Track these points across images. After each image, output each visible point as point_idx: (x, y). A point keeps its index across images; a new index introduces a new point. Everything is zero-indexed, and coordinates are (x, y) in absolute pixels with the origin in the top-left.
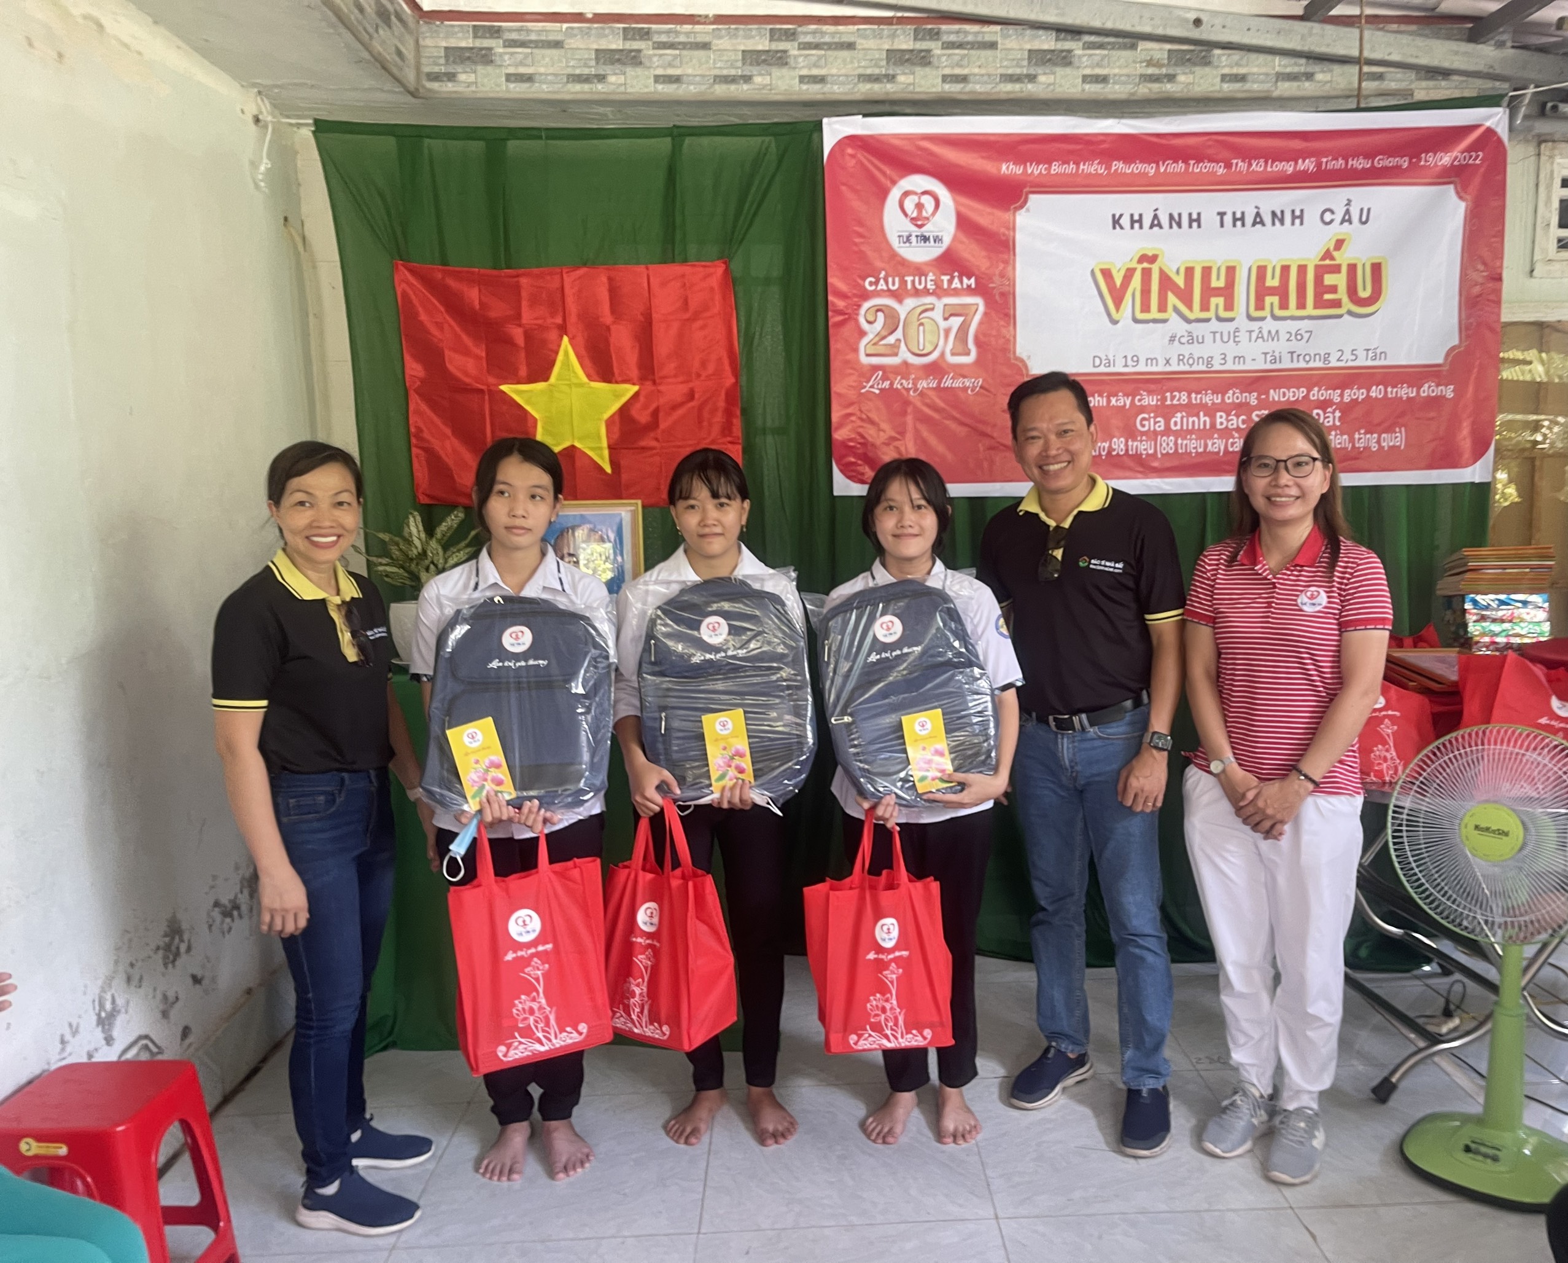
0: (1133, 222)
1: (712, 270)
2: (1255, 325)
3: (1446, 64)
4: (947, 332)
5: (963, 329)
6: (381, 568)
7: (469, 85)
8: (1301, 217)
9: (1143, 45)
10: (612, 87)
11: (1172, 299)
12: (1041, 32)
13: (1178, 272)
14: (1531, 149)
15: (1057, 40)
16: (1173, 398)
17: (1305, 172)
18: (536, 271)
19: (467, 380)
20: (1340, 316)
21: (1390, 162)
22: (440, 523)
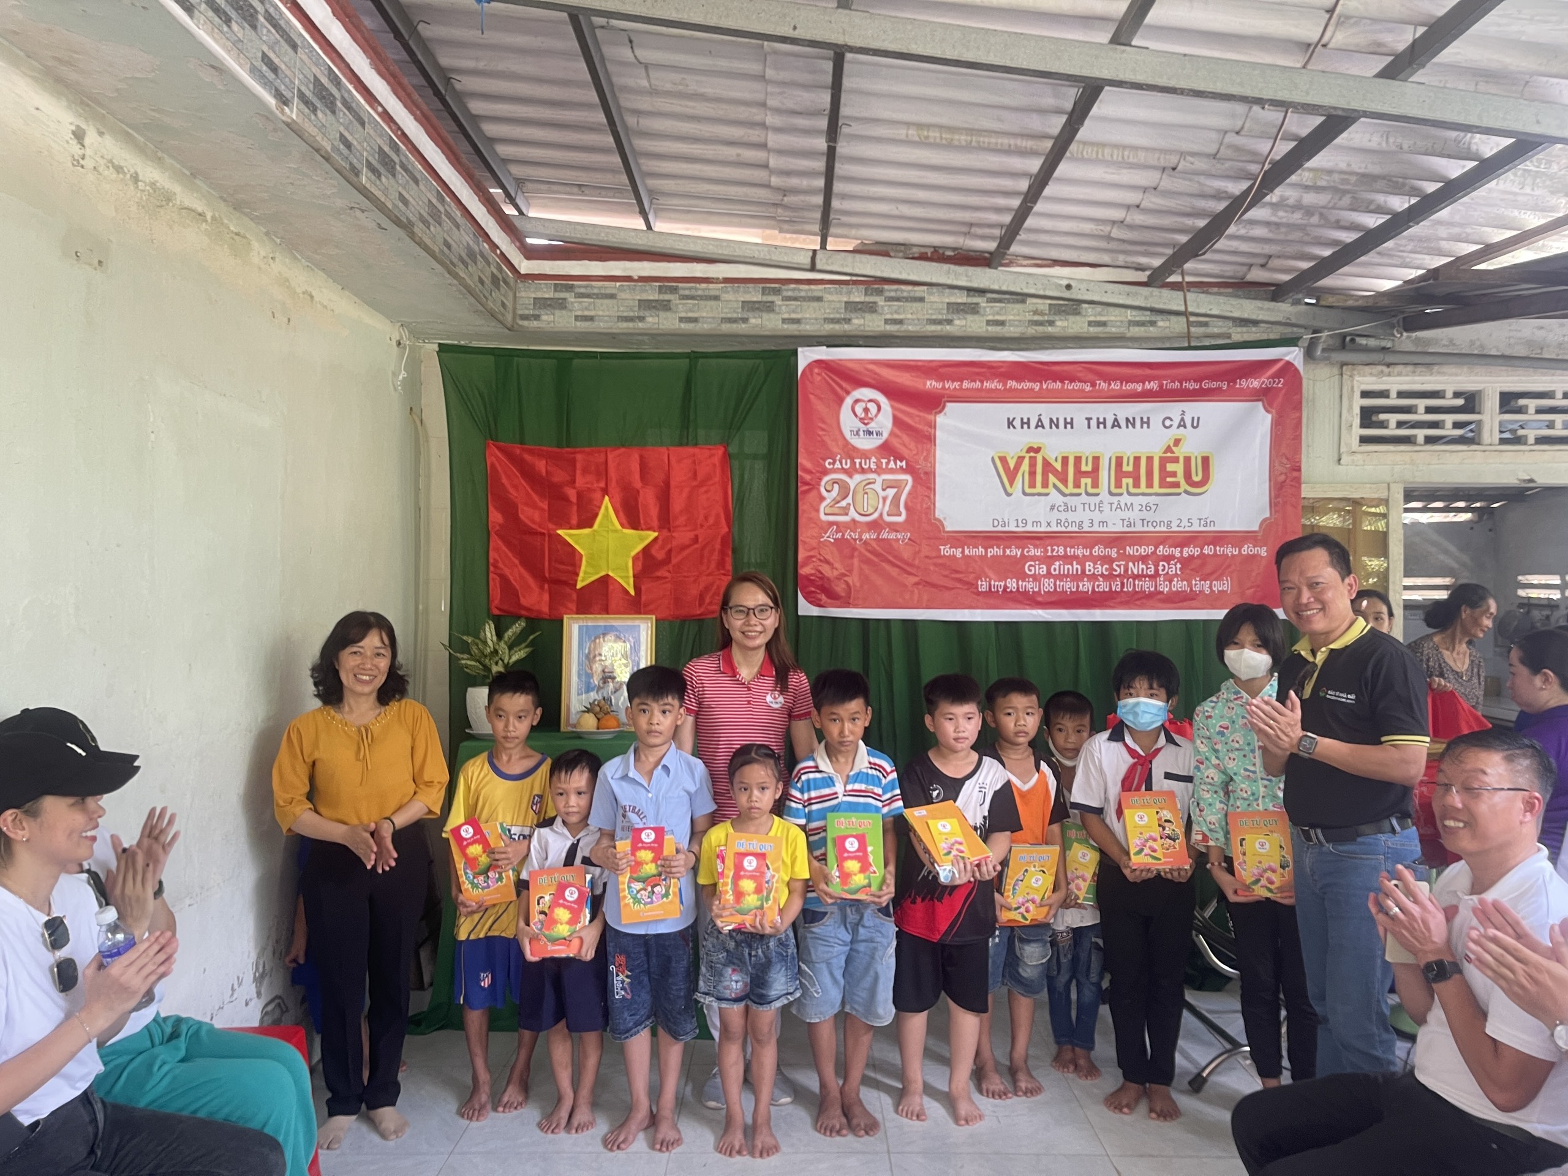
0: (1023, 423)
1: (713, 452)
2: (1115, 499)
3: (1254, 317)
4: (885, 499)
5: (896, 498)
6: (463, 662)
7: (549, 323)
8: (1148, 423)
9: (1029, 300)
10: (648, 325)
11: (1052, 479)
12: (956, 291)
13: (1056, 460)
14: (1336, 371)
15: (968, 296)
16: (1053, 550)
17: (1151, 391)
18: (587, 449)
19: (533, 526)
20: (1179, 494)
21: (1214, 385)
22: (507, 629)
